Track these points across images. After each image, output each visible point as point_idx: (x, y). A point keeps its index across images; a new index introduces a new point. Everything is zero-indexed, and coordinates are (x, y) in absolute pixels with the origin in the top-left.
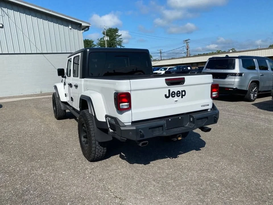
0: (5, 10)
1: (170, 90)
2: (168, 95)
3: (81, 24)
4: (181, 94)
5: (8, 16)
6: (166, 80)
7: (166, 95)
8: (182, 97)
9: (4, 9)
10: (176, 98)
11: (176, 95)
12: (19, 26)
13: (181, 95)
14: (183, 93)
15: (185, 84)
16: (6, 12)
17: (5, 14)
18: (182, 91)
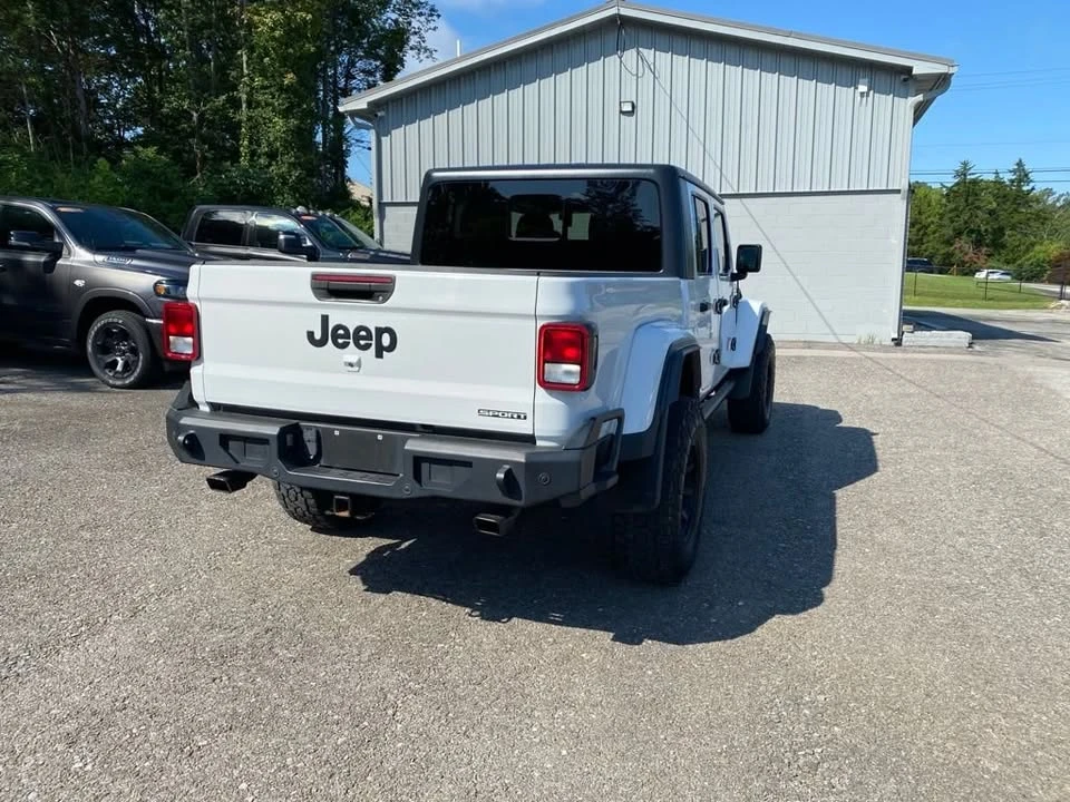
0: (648, 54)
1: (327, 316)
2: (318, 336)
3: (910, 69)
4: (373, 342)
5: (654, 74)
6: (315, 277)
7: (310, 335)
8: (379, 355)
9: (645, 52)
10: (352, 354)
11: (351, 341)
12: (679, 106)
13: (373, 346)
14: (386, 339)
15: (393, 301)
16: (651, 60)
17: (646, 69)
18: (380, 331)
